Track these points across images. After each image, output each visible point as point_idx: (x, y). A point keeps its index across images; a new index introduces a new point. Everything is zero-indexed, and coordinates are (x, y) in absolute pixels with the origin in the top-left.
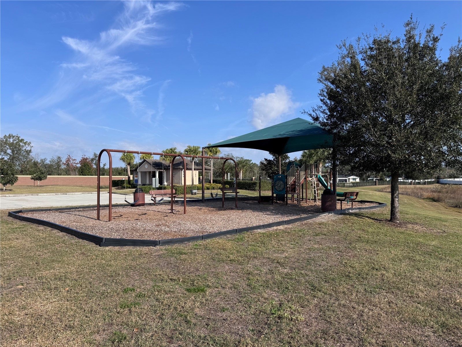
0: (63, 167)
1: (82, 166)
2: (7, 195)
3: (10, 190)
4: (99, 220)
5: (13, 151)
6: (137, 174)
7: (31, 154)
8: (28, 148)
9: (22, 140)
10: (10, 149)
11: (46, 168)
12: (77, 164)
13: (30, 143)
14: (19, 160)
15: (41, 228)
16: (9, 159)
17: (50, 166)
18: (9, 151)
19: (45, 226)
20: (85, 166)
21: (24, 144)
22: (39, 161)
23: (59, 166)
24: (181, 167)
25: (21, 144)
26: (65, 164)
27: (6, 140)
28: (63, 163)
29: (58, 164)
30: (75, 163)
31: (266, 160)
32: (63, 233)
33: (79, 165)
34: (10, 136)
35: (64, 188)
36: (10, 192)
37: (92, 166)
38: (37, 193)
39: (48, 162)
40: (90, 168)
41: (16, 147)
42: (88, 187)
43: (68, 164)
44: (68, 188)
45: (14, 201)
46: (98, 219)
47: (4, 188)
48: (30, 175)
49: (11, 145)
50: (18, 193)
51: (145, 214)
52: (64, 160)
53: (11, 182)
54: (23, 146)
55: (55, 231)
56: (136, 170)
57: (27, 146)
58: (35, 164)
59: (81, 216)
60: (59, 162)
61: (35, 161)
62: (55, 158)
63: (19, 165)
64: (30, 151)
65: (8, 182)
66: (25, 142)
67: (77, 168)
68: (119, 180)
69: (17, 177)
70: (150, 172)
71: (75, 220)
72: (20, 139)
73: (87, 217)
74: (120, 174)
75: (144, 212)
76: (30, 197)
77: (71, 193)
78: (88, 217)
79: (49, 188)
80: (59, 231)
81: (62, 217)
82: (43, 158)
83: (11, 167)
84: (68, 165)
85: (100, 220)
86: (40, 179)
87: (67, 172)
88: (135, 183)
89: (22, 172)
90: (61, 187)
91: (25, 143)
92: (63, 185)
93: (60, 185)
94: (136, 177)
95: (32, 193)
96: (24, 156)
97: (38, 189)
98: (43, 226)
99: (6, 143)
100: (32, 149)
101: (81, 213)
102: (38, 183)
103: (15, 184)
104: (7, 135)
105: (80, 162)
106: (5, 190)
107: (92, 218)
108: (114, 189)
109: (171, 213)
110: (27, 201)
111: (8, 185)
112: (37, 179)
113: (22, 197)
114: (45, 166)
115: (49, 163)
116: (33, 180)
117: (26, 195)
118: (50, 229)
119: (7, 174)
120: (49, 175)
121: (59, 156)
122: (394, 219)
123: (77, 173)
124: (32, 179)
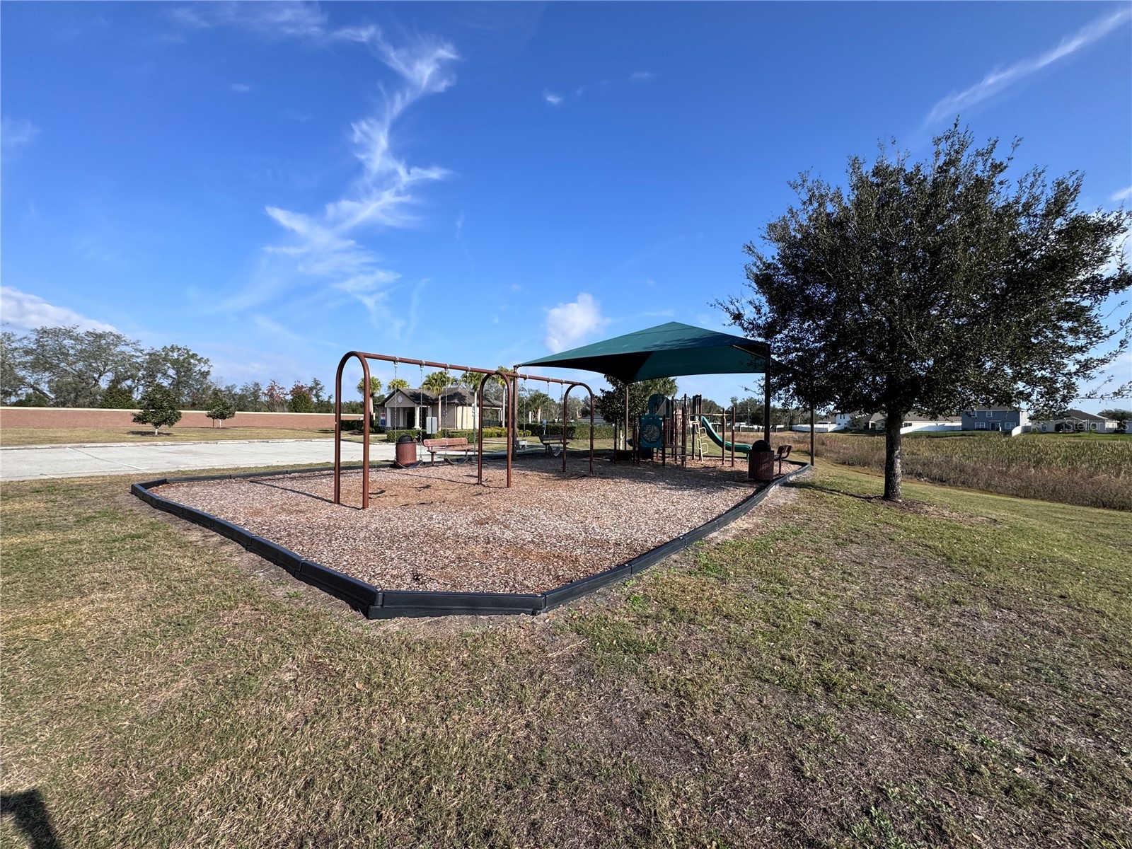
0: (264, 399)
1: (294, 397)
2: (160, 443)
3: (168, 434)
4: (339, 503)
5: (178, 373)
6: (384, 410)
7: (209, 377)
8: (205, 369)
9: (194, 356)
10: (173, 368)
11: (234, 399)
12: (287, 394)
13: (208, 360)
14: (190, 386)
15: (195, 535)
16: (170, 385)
17: (242, 397)
18: (171, 372)
19: (207, 530)
20: (299, 397)
21: (197, 362)
22: (223, 389)
23: (257, 397)
24: (456, 401)
25: (192, 361)
26: (266, 394)
27: (166, 355)
28: (263, 393)
29: (255, 394)
30: (283, 393)
31: (603, 391)
32: (252, 555)
33: (289, 397)
34: (173, 349)
35: (265, 431)
36: (168, 437)
37: (311, 398)
38: (216, 440)
39: (238, 391)
40: (308, 401)
41: (182, 366)
42: (305, 430)
43: (272, 394)
44: (271, 431)
45: (170, 455)
46: (337, 501)
47: (156, 431)
48: (206, 410)
49: (175, 363)
50: (182, 440)
51: (428, 487)
52: (265, 389)
53: (170, 420)
54: (195, 365)
55: (232, 547)
56: (383, 404)
57: (202, 364)
58: (216, 392)
59: (298, 492)
60: (256, 391)
61: (215, 389)
62: (251, 386)
63: (188, 394)
64: (208, 373)
65: (164, 422)
66: (198, 358)
67: (286, 401)
68: (355, 421)
69: (180, 413)
70: (405, 409)
71: (285, 504)
72: (191, 353)
73: (311, 496)
74: (354, 411)
75: (425, 482)
76: (202, 447)
77: (277, 441)
78: (314, 497)
79: (237, 432)
80: (241, 547)
81: (255, 497)
82: (229, 385)
83: (169, 396)
84: (271, 396)
85: (342, 505)
86: (223, 416)
87: (271, 407)
88: (380, 425)
89: (193, 406)
90: (259, 431)
91: (199, 360)
92: (263, 427)
93: (258, 428)
94: (383, 415)
95: (207, 440)
96: (197, 381)
97: (219, 433)
98: (201, 528)
99: (166, 359)
100: (211, 369)
101: (296, 485)
102: (220, 422)
103: (177, 425)
104: (169, 347)
105: (291, 392)
106: (159, 433)
107: (323, 500)
108: (344, 434)
109: (478, 484)
110: (195, 453)
111: (163, 426)
112: (218, 417)
113: (189, 446)
114: (233, 396)
115: (240, 392)
116: (211, 418)
117: (194, 444)
118: (217, 538)
119: (161, 407)
120: (239, 410)
121: (257, 382)
122: (894, 496)
123: (286, 409)
124: (209, 416)
